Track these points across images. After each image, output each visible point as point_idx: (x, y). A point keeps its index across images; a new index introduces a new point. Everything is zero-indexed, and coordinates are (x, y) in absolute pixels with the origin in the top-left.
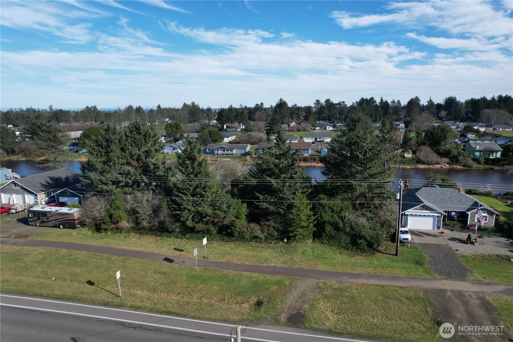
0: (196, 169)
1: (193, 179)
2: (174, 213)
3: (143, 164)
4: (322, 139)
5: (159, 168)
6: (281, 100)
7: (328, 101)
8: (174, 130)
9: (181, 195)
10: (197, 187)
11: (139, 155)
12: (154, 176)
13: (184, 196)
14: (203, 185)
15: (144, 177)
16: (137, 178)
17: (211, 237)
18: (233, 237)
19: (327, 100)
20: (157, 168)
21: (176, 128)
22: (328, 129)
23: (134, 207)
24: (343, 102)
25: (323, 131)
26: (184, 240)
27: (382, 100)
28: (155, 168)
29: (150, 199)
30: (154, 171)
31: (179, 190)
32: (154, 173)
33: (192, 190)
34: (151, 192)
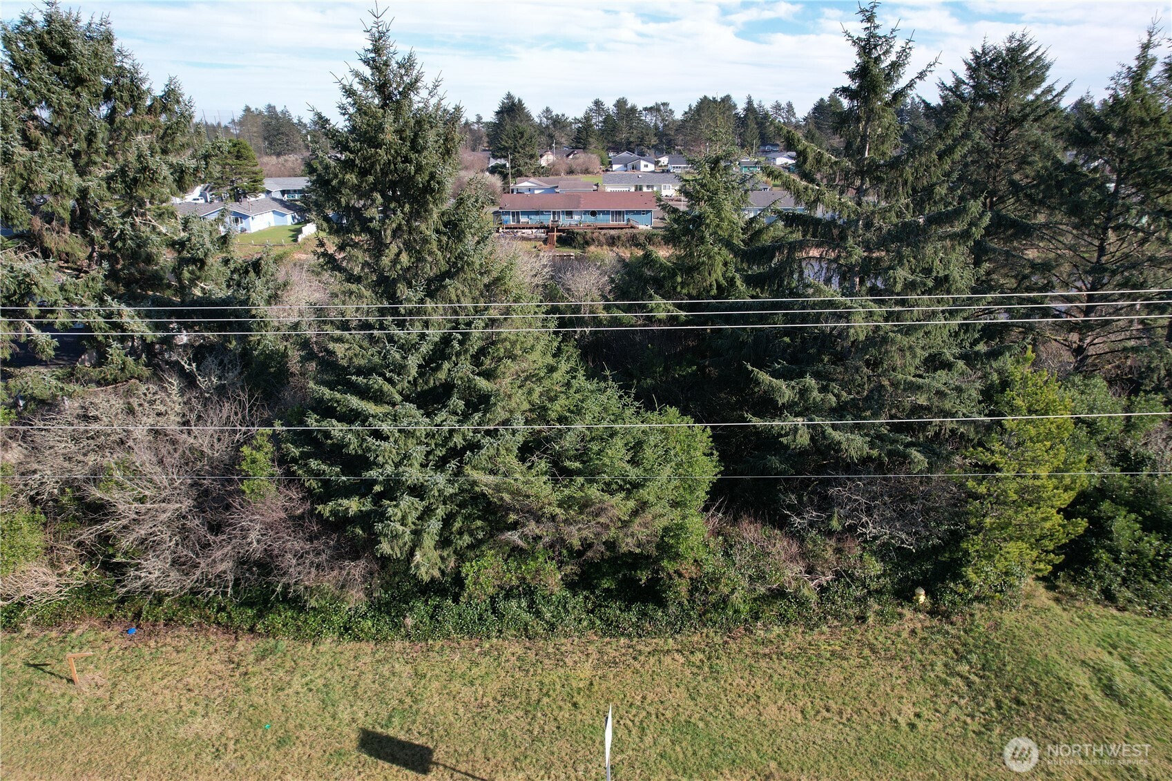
0: (431, 253)
1: (419, 312)
2: (325, 510)
3: (112, 245)
4: (655, 189)
5: (202, 263)
6: (509, 97)
7: (621, 104)
8: (229, 161)
9: (355, 402)
10: (442, 351)
11: (84, 193)
12: (183, 303)
13: (370, 407)
14: (475, 346)
15: (123, 307)
16: (81, 319)
17: (538, 614)
18: (662, 603)
19: (618, 101)
20: (194, 260)
21: (238, 157)
22: (643, 169)
23: (79, 473)
24: (664, 104)
25: (630, 172)
26: (398, 645)
27: (750, 103)
28: (183, 262)
29: (171, 425)
30: (180, 280)
31: (335, 373)
32: (182, 290)
33: (414, 372)
34: (174, 383)
